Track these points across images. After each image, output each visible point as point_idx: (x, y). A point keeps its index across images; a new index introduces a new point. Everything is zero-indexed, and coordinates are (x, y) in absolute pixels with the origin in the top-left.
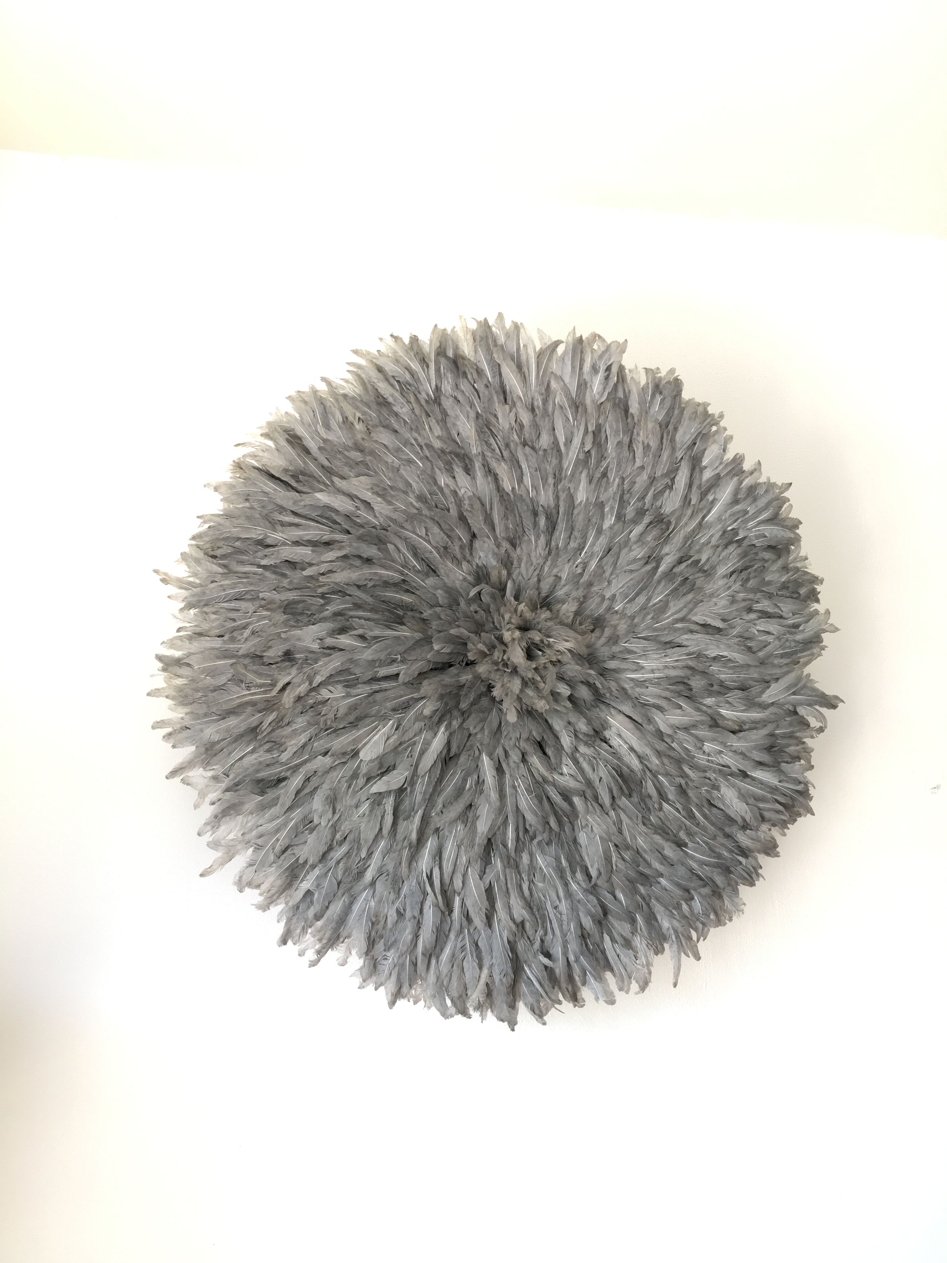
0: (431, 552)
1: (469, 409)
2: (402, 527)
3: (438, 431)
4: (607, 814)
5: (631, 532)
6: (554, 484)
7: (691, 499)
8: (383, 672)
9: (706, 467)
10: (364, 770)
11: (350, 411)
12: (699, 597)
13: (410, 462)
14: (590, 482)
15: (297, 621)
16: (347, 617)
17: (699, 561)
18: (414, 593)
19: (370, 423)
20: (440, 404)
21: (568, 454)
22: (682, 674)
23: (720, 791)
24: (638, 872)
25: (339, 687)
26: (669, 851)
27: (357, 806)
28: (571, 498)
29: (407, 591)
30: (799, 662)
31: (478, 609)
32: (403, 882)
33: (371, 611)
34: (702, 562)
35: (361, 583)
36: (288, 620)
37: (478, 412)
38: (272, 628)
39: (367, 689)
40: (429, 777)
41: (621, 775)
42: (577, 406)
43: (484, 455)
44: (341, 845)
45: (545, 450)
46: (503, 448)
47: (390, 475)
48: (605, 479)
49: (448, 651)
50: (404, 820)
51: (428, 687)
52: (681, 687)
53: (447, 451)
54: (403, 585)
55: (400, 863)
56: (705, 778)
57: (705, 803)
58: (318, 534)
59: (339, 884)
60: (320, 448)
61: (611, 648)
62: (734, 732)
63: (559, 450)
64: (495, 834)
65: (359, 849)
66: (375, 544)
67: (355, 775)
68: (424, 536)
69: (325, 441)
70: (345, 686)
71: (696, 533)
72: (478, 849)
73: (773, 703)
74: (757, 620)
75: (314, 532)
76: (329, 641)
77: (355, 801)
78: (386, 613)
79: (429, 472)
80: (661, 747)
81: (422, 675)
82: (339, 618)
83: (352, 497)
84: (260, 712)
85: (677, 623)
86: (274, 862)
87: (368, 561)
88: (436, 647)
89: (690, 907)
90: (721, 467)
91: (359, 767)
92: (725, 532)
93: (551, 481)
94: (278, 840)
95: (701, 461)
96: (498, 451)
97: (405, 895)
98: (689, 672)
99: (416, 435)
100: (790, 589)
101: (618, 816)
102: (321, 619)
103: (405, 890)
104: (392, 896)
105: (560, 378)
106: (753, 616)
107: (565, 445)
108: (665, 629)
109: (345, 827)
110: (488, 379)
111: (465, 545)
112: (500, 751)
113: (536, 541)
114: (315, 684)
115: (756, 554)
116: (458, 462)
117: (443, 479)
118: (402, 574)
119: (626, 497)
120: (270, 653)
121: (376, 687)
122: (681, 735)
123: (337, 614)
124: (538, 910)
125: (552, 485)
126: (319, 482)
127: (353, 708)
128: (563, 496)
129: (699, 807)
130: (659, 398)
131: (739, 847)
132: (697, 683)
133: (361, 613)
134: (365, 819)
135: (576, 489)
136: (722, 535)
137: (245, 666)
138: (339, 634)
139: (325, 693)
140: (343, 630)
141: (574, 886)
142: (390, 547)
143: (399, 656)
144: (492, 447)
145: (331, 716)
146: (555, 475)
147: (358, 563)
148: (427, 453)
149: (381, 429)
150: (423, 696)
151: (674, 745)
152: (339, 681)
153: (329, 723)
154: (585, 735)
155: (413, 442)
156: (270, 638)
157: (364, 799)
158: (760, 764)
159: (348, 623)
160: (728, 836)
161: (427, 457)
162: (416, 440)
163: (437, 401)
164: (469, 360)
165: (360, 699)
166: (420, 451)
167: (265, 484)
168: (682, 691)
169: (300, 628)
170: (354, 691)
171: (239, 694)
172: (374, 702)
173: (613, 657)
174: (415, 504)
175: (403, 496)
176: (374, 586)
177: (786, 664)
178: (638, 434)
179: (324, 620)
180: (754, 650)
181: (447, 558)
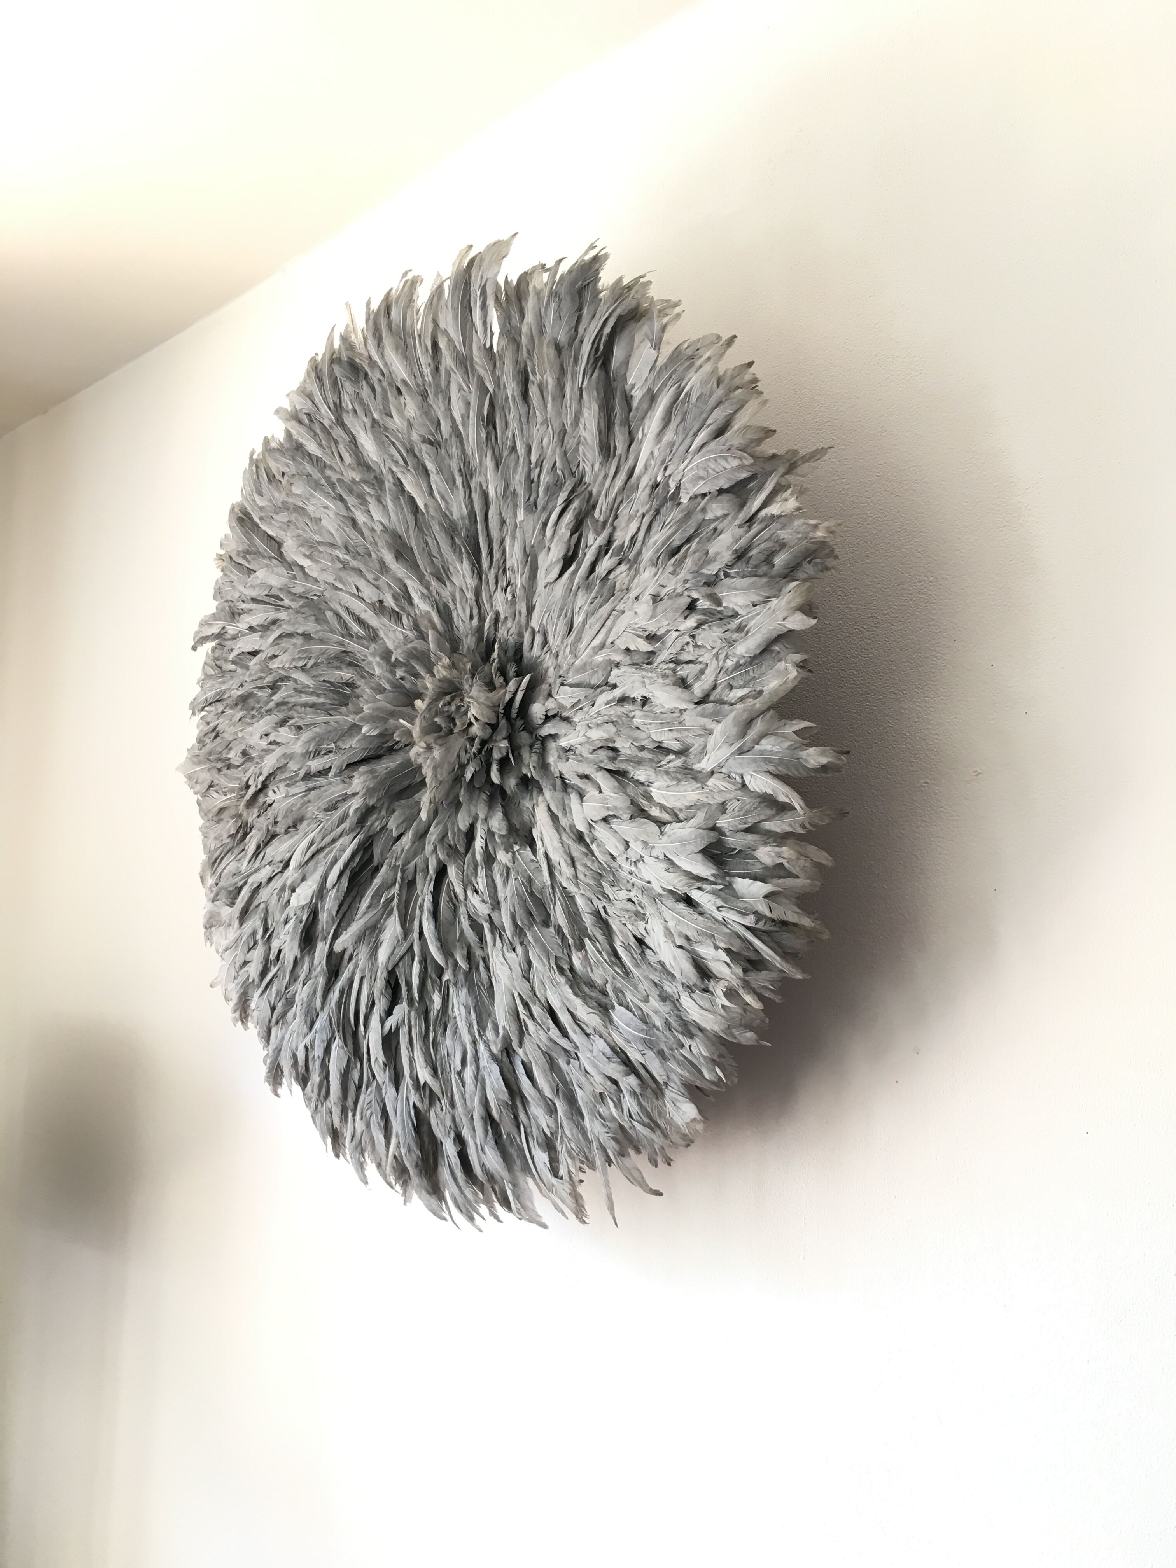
0: (366, 611)
1: (364, 418)
2: (337, 588)
3: (348, 459)
4: (514, 950)
5: (545, 525)
6: (463, 483)
7: (615, 447)
8: (315, 765)
9: (633, 386)
10: (289, 883)
11: (275, 467)
12: (620, 607)
13: (326, 507)
14: (497, 465)
15: (253, 717)
16: (290, 705)
17: (622, 546)
18: (358, 666)
19: (289, 474)
20: (343, 425)
21: (468, 436)
22: (606, 736)
23: (647, 923)
24: (551, 1039)
25: (282, 786)
26: (583, 1012)
27: (286, 921)
28: (485, 495)
29: (350, 664)
30: (760, 693)
31: (403, 674)
32: (318, 1015)
33: (312, 693)
34: (626, 545)
35: (301, 664)
36: (245, 717)
37: (374, 419)
38: (232, 727)
39: (301, 787)
40: (338, 891)
41: (532, 894)
42: (464, 362)
43: (393, 472)
44: (275, 966)
45: (446, 439)
46: (405, 455)
47: (316, 528)
48: (513, 456)
49: (375, 733)
50: (321, 941)
51: (359, 781)
52: (603, 754)
53: (357, 480)
54: (344, 659)
55: (315, 992)
56: (630, 900)
57: (632, 941)
58: (262, 617)
59: (273, 1009)
60: (261, 518)
61: (544, 705)
62: (661, 824)
63: (459, 435)
64: (397, 965)
65: (284, 972)
66: (315, 615)
67: (283, 889)
68: (357, 593)
69: (262, 508)
70: (288, 785)
71: (618, 501)
72: (380, 983)
73: (712, 773)
74: (697, 628)
75: (259, 616)
76: (272, 738)
77: (284, 916)
78: (331, 695)
79: (344, 512)
80: (577, 850)
81: (352, 766)
82: (283, 708)
83: (291, 566)
84: (232, 818)
85: (596, 654)
86: (235, 978)
87: (307, 636)
88: (364, 730)
89: (618, 1105)
90: (652, 377)
91: (287, 878)
92: (656, 485)
93: (459, 481)
94: (237, 955)
95: (626, 380)
96: (401, 462)
97: (316, 1030)
98: (612, 729)
99: (328, 472)
100: (753, 562)
101: (526, 953)
102: (267, 712)
103: (317, 1025)
104: (305, 1029)
105: (446, 332)
106: (691, 622)
107: (463, 425)
108: (585, 664)
109: (275, 944)
110: (381, 370)
111: (398, 594)
112: (419, 860)
113: (462, 570)
114: (259, 786)
115: (704, 510)
116: (368, 490)
117: (361, 518)
118: (341, 644)
119: (535, 475)
120: (231, 755)
121: (311, 784)
122: (601, 831)
123: (278, 705)
124: (442, 1073)
125: (461, 487)
126: (264, 557)
127: (289, 811)
128: (476, 496)
129: (627, 947)
130: (553, 306)
131: (680, 1018)
132: (624, 745)
133: (304, 699)
134: (288, 938)
135: (487, 482)
136: (650, 495)
137: (219, 770)
138: (281, 726)
139: (271, 796)
140: (283, 723)
141: (481, 1047)
142: (329, 614)
143: (333, 745)
144: (395, 458)
145: (272, 820)
146: (460, 470)
147: (299, 641)
148: (339, 490)
149: (297, 477)
150: (354, 791)
151: (594, 847)
152: (283, 779)
153: (270, 828)
154: (501, 836)
155: (323, 481)
156: (231, 739)
157: (292, 915)
158: (698, 878)
159: (290, 713)
160: (664, 997)
161: (341, 496)
162: (328, 479)
163: (340, 422)
164: (361, 354)
165: (297, 799)
166: (331, 491)
167: (232, 572)
168: (602, 762)
169: (252, 724)
170: (293, 790)
171: (218, 800)
172: (309, 802)
173: (548, 718)
174: (341, 556)
175: (329, 550)
176: (316, 665)
177: (742, 699)
178: (534, 373)
179: (269, 712)
180: (690, 680)
181: (383, 614)
